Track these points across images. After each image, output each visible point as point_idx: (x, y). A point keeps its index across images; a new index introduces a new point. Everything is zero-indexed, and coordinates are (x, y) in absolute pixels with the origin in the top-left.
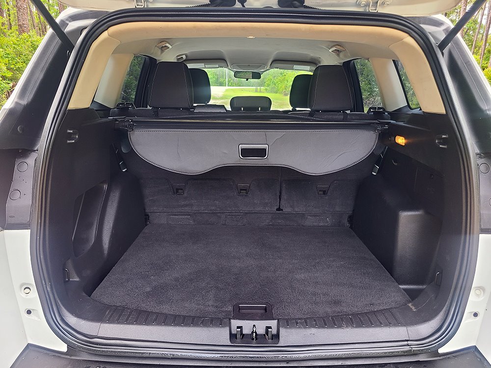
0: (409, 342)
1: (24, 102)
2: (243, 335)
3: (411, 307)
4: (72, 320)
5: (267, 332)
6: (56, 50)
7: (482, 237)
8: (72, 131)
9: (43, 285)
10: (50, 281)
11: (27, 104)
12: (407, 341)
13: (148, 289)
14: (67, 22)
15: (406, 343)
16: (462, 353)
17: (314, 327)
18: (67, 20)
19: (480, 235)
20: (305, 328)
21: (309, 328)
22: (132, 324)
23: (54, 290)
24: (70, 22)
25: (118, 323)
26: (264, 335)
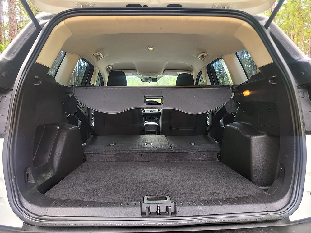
1: (9, 59)
2: (150, 213)
3: (266, 194)
4: (28, 205)
5: (167, 210)
6: (31, 34)
8: (38, 77)
9: (9, 177)
10: (15, 175)
11: (10, 60)
12: (267, 211)
14: (40, 20)
15: (266, 213)
16: (306, 221)
17: (201, 205)
18: (40, 19)
19: (306, 135)
20: (194, 205)
21: (197, 205)
22: (71, 207)
23: (17, 183)
24: (41, 20)
25: (61, 207)
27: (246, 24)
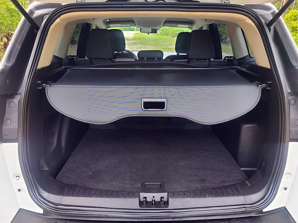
0: (245, 206)
1: (10, 65)
2: (147, 202)
3: (247, 183)
4: (45, 194)
5: (161, 200)
6: (28, 30)
7: (291, 144)
8: (40, 82)
9: (27, 175)
10: (31, 173)
11: (12, 66)
13: (90, 173)
14: (34, 11)
15: (243, 206)
16: (277, 211)
17: (189, 197)
18: (34, 9)
19: (289, 143)
20: (184, 198)
21: (186, 198)
22: (81, 196)
23: (34, 177)
24: (36, 10)
25: (73, 196)
26: (160, 202)
27: (249, 21)
